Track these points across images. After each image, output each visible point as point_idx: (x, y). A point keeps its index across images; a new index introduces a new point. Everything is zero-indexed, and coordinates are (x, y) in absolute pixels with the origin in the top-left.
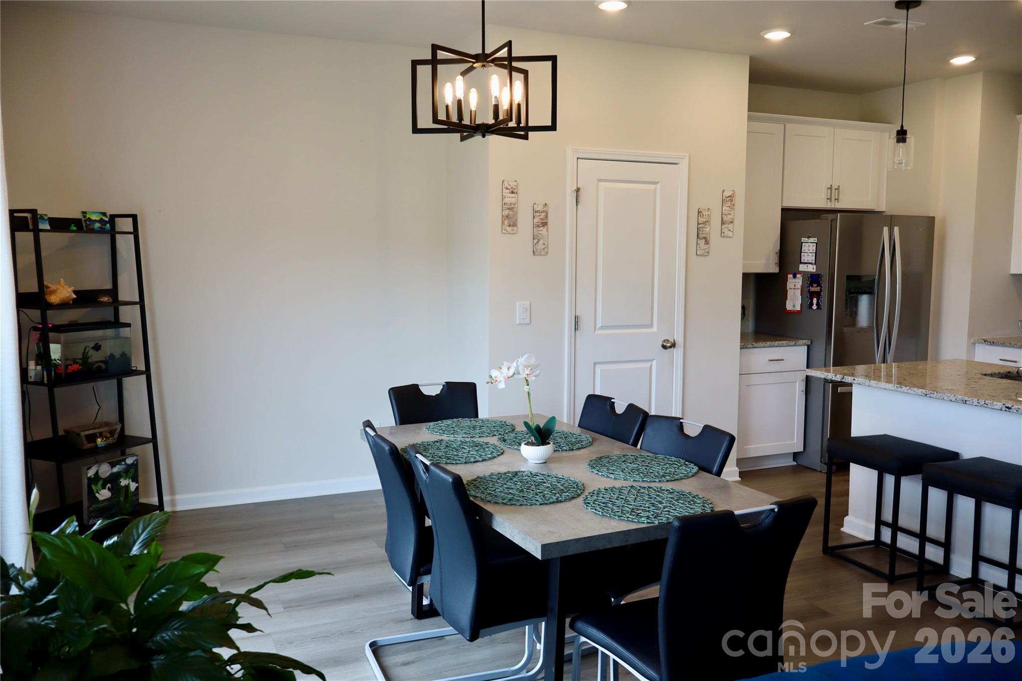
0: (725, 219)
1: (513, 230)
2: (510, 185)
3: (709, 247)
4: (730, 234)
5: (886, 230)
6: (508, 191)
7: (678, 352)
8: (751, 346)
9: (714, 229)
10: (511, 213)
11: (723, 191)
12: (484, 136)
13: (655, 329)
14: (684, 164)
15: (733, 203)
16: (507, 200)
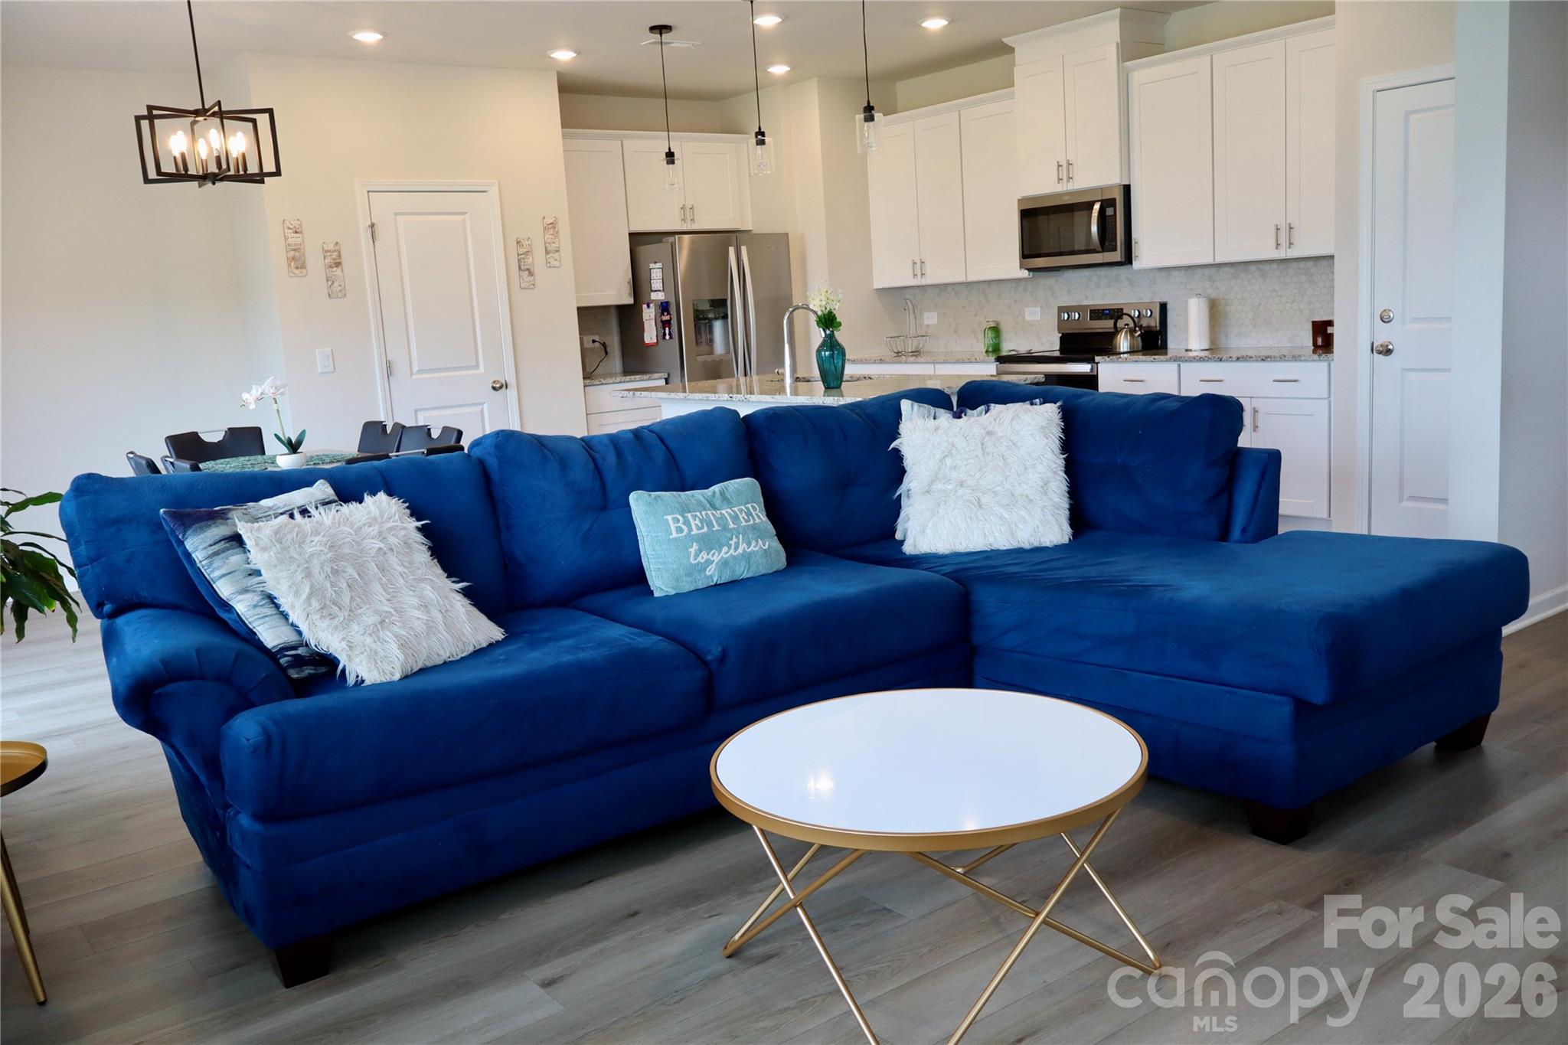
0: (549, 248)
1: (302, 272)
2: (292, 224)
3: (534, 280)
4: (557, 264)
5: (732, 250)
6: (291, 231)
7: (511, 394)
8: (599, 383)
9: (538, 259)
10: (297, 254)
11: (544, 218)
12: (214, 184)
13: (482, 369)
14: (494, 192)
15: (557, 229)
16: (290, 241)
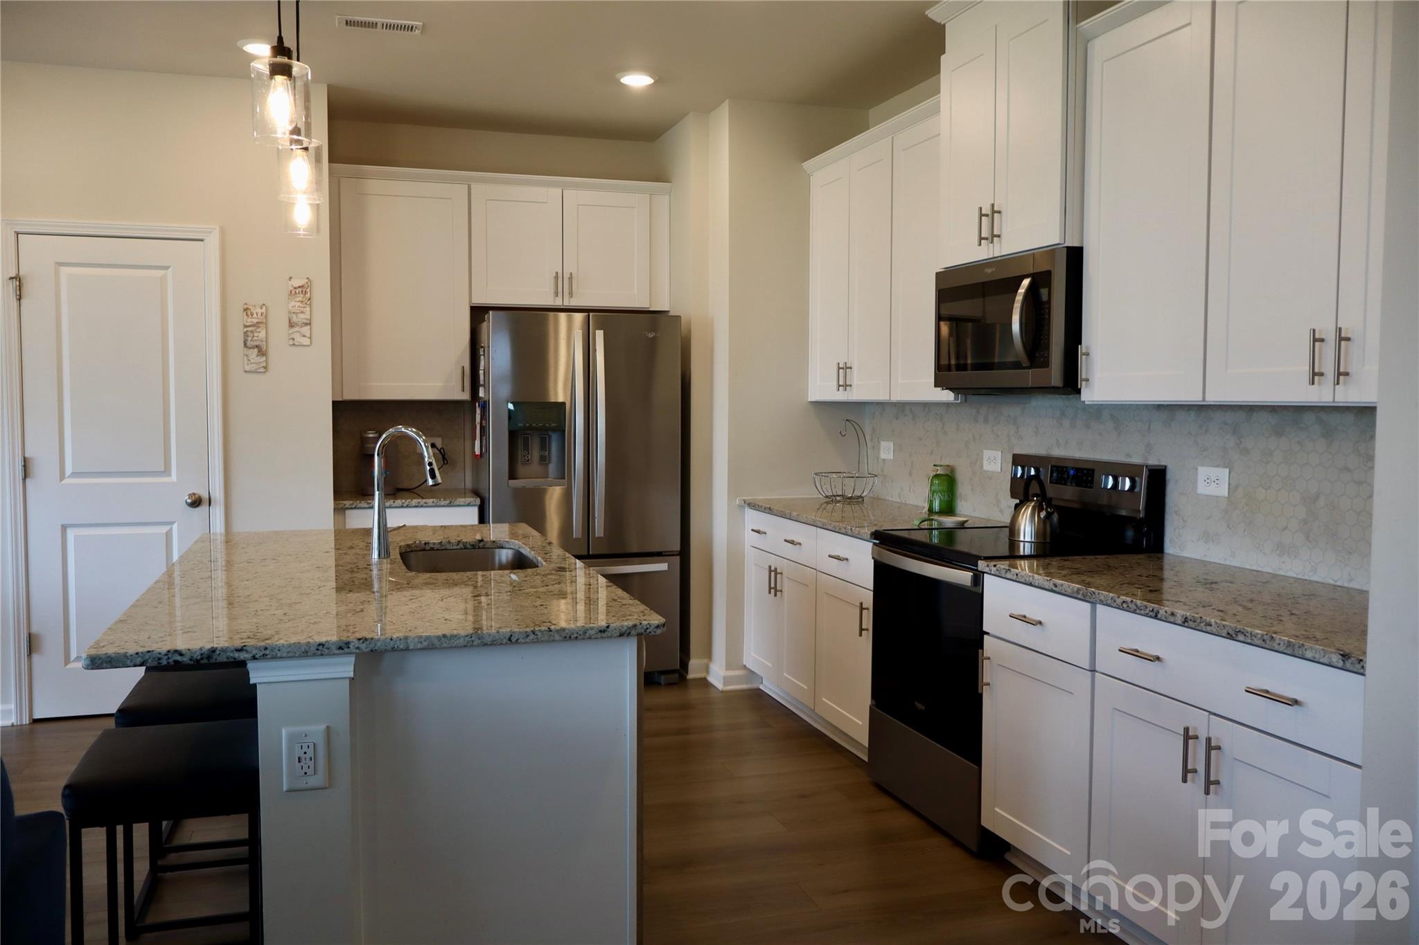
0: (294, 319)
3: (266, 361)
4: (306, 341)
5: (579, 335)
7: (216, 512)
8: (367, 506)
9: (277, 334)
11: (290, 278)
13: (174, 477)
14: (213, 241)
15: (308, 295)
